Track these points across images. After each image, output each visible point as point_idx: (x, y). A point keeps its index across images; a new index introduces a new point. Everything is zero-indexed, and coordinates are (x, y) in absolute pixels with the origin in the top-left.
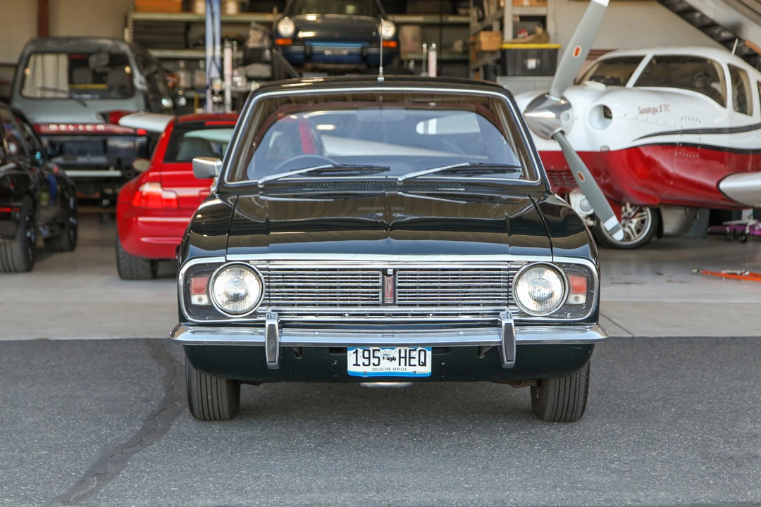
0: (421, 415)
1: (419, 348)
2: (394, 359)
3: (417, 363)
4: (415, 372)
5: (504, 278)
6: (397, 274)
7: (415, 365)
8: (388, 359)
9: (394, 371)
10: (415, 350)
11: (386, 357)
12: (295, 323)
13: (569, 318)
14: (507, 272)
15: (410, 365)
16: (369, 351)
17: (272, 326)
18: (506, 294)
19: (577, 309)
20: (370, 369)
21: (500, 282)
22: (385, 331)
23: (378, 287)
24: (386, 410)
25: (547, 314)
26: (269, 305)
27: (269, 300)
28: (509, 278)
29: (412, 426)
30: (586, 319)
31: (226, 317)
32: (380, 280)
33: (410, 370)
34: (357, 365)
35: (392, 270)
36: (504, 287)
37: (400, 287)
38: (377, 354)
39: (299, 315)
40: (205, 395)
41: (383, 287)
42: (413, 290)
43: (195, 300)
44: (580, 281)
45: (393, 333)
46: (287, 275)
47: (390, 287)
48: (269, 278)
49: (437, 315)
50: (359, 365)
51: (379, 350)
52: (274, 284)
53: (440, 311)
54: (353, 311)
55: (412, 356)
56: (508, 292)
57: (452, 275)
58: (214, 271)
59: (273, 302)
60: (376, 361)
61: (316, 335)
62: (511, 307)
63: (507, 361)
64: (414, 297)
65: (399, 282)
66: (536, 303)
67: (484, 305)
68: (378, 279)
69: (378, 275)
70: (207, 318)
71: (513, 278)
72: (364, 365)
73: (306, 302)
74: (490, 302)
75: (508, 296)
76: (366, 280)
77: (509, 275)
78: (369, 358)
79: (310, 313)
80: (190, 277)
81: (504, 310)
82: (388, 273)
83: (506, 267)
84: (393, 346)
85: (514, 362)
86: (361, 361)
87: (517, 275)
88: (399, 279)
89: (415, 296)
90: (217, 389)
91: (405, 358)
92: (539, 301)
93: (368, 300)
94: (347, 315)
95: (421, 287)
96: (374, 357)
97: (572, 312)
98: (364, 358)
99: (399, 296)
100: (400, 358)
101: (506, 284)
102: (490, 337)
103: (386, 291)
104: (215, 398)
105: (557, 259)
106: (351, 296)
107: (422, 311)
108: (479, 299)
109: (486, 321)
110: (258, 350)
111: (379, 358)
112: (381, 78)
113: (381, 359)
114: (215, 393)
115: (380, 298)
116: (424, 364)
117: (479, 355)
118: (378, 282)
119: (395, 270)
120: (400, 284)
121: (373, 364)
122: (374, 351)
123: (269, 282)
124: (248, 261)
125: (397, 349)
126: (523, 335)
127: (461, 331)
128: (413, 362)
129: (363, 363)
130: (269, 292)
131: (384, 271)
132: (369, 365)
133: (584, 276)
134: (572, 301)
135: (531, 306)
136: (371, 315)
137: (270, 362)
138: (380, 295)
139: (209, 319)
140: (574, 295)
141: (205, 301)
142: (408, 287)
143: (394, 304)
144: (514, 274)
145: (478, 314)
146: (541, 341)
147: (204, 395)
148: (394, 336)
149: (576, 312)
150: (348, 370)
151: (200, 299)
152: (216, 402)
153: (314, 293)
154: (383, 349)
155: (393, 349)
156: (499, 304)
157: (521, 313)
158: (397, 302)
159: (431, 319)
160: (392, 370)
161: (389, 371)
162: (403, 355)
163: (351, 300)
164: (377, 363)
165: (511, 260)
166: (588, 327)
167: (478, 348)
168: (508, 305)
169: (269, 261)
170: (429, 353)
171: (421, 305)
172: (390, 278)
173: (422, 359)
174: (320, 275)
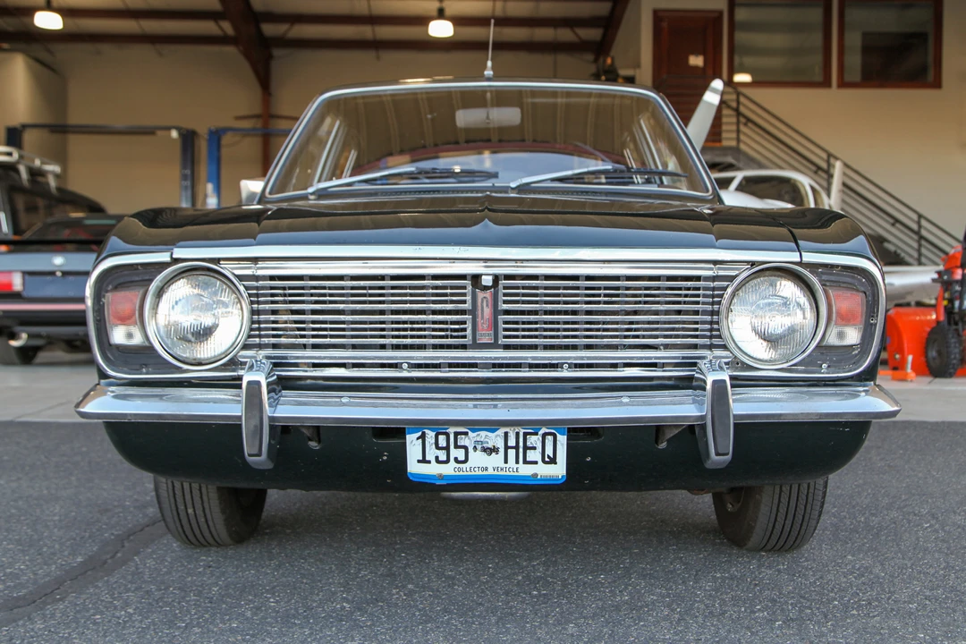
0: (544, 537)
1: (544, 430)
2: (494, 450)
3: (539, 458)
4: (536, 475)
5: (705, 296)
6: (501, 286)
7: (536, 463)
8: (485, 450)
9: (496, 473)
10: (536, 434)
11: (479, 447)
12: (309, 381)
13: (824, 372)
14: (711, 284)
15: (525, 462)
16: (447, 435)
17: (254, 385)
18: (708, 326)
19: (840, 354)
20: (449, 470)
21: (698, 303)
22: (479, 396)
23: (463, 312)
24: (491, 527)
25: (785, 366)
26: (260, 346)
27: (260, 336)
28: (716, 296)
29: (530, 559)
30: (858, 375)
31: (180, 370)
32: (468, 298)
33: (525, 470)
34: (424, 461)
35: (490, 278)
36: (705, 313)
37: (507, 312)
38: (463, 441)
39: (315, 365)
40: (183, 507)
41: (473, 312)
42: (532, 318)
43: (118, 336)
44: (851, 301)
45: (492, 399)
46: (290, 288)
47: (488, 312)
48: (257, 295)
49: (577, 366)
50: (429, 462)
51: (466, 434)
52: (267, 307)
53: (582, 358)
54: (417, 358)
55: (529, 444)
56: (711, 323)
57: (606, 288)
58: (151, 281)
59: (266, 340)
60: (460, 454)
61: (344, 405)
62: (718, 352)
63: (717, 454)
64: (532, 331)
65: (505, 302)
66: (765, 344)
67: (667, 347)
68: (464, 295)
69: (465, 288)
70: (144, 370)
71: (721, 296)
72: (438, 461)
73: (328, 341)
74: (678, 341)
75: (711, 330)
76: (441, 297)
77: (714, 289)
78: (447, 449)
79: (337, 361)
80: (107, 291)
81: (703, 358)
82: (484, 283)
83: (710, 273)
84: (491, 425)
85: (728, 458)
86: (432, 453)
87: (729, 290)
88: (505, 295)
89: (536, 330)
90: (201, 497)
91: (517, 448)
92: (771, 340)
93: (447, 337)
94: (405, 366)
95: (546, 313)
96: (457, 446)
97: (831, 361)
98: (438, 447)
99: (506, 330)
100: (507, 448)
101: (709, 308)
102: (680, 408)
103: (479, 320)
104: (200, 512)
105: (809, 257)
106: (412, 330)
107: (549, 358)
108: (656, 337)
109: (669, 378)
110: (228, 431)
111: (466, 448)
112: (488, 73)
113: (471, 450)
114: (198, 506)
115: (469, 332)
116: (553, 461)
117: (657, 442)
118: (464, 302)
119: (496, 278)
120: (505, 307)
121: (456, 459)
122: (456, 434)
123: (258, 303)
124: (217, 261)
125: (501, 431)
126: (746, 405)
127: (625, 397)
128: (531, 455)
129: (437, 458)
130: (259, 322)
131: (476, 278)
132: (447, 461)
133: (857, 290)
134: (832, 340)
135: (757, 349)
136: (451, 365)
137: (250, 455)
138: (469, 326)
139: (147, 374)
140: (839, 329)
141: (137, 340)
142: (522, 312)
143: (494, 346)
144: (725, 289)
145: (654, 365)
146: (780, 415)
147: (181, 507)
148: (495, 406)
149: (839, 361)
150: (409, 470)
151: (130, 336)
152: (203, 520)
153: (343, 323)
154: (473, 431)
155: (493, 431)
156: (695, 347)
157: (736, 363)
158: (502, 341)
159: (565, 373)
160: (490, 472)
161: (485, 473)
162: (512, 442)
163: (412, 337)
164: (462, 458)
165: (720, 258)
166: (861, 389)
167: (656, 429)
168: (710, 347)
169: (255, 260)
170: (562, 440)
171: (546, 347)
172: (488, 294)
173: (549, 451)
174: (353, 288)
